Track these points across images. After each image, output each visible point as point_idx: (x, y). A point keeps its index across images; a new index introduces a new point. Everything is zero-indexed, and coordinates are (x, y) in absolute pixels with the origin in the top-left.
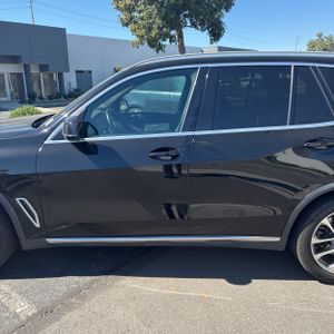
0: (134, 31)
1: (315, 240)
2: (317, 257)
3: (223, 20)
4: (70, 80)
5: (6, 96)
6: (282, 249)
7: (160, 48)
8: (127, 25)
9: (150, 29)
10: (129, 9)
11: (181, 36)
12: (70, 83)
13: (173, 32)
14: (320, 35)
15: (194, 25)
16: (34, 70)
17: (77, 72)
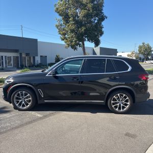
0: (66, 42)
1: (112, 102)
2: (113, 106)
3: (100, 39)
4: (38, 60)
5: (11, 65)
6: (104, 104)
7: (75, 49)
8: (63, 40)
9: (72, 42)
10: (64, 34)
11: (83, 44)
12: (37, 61)
13: (81, 43)
14: (143, 43)
15: (89, 40)
16: (24, 55)
17: (41, 56)
